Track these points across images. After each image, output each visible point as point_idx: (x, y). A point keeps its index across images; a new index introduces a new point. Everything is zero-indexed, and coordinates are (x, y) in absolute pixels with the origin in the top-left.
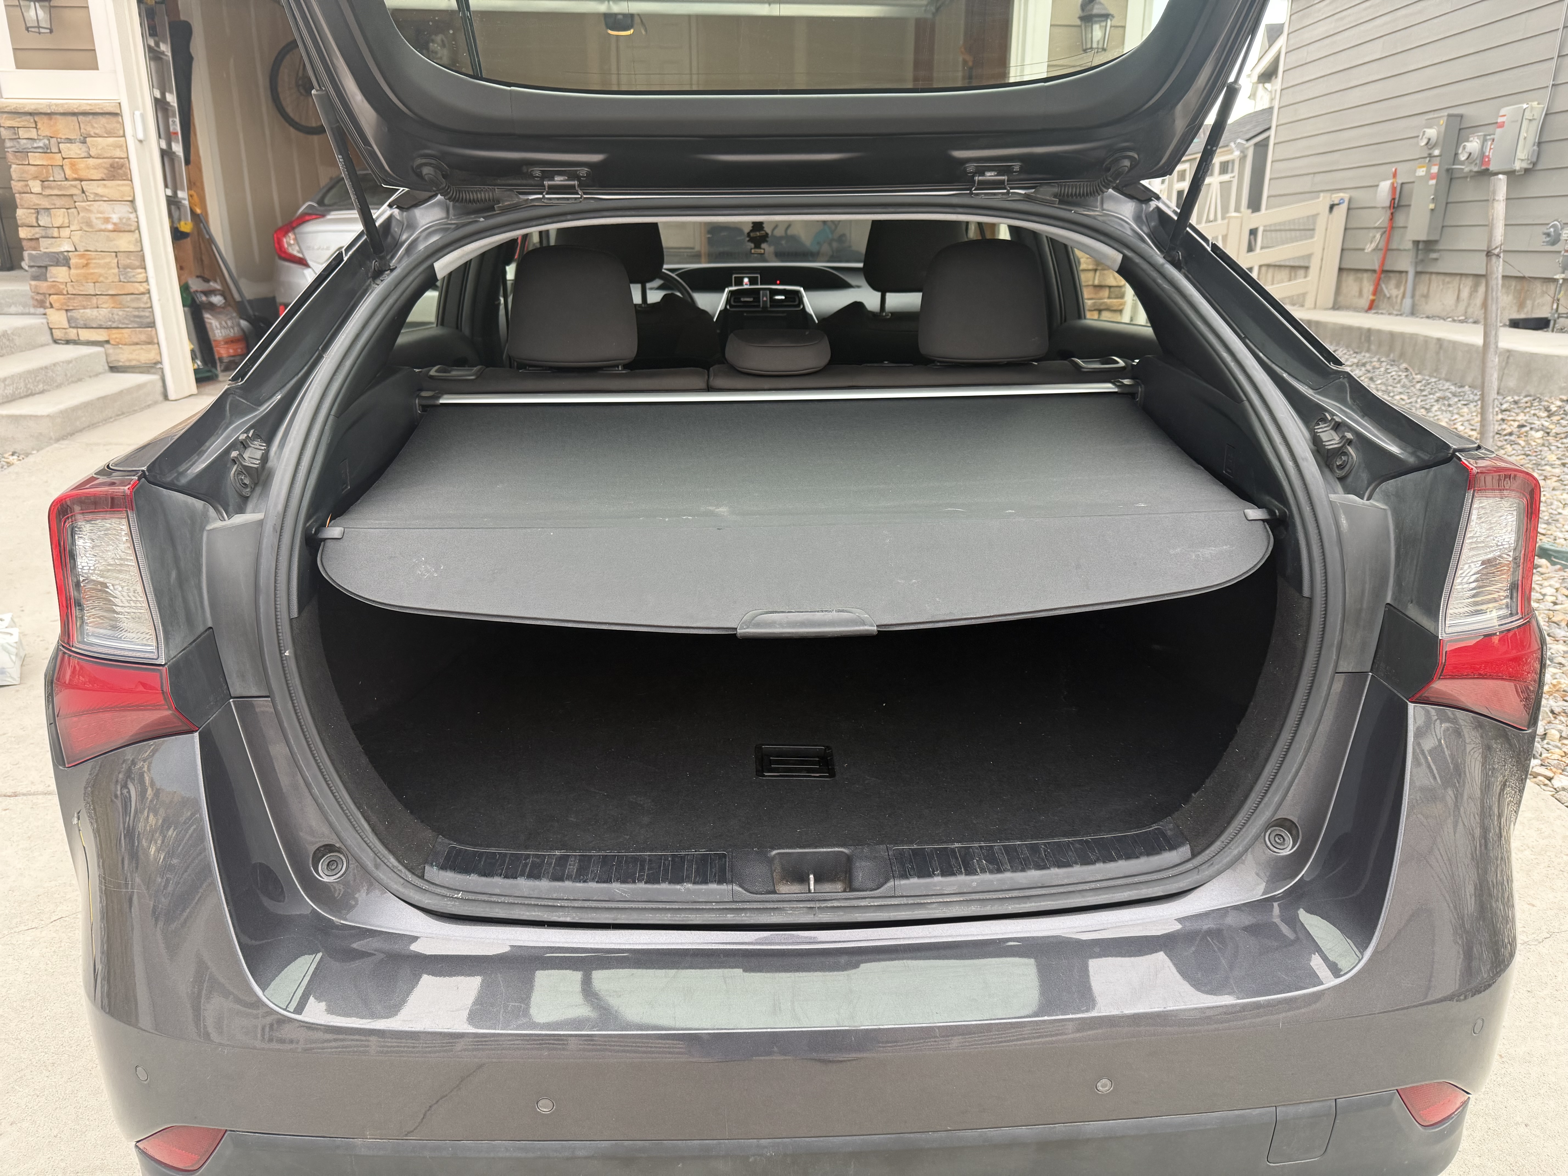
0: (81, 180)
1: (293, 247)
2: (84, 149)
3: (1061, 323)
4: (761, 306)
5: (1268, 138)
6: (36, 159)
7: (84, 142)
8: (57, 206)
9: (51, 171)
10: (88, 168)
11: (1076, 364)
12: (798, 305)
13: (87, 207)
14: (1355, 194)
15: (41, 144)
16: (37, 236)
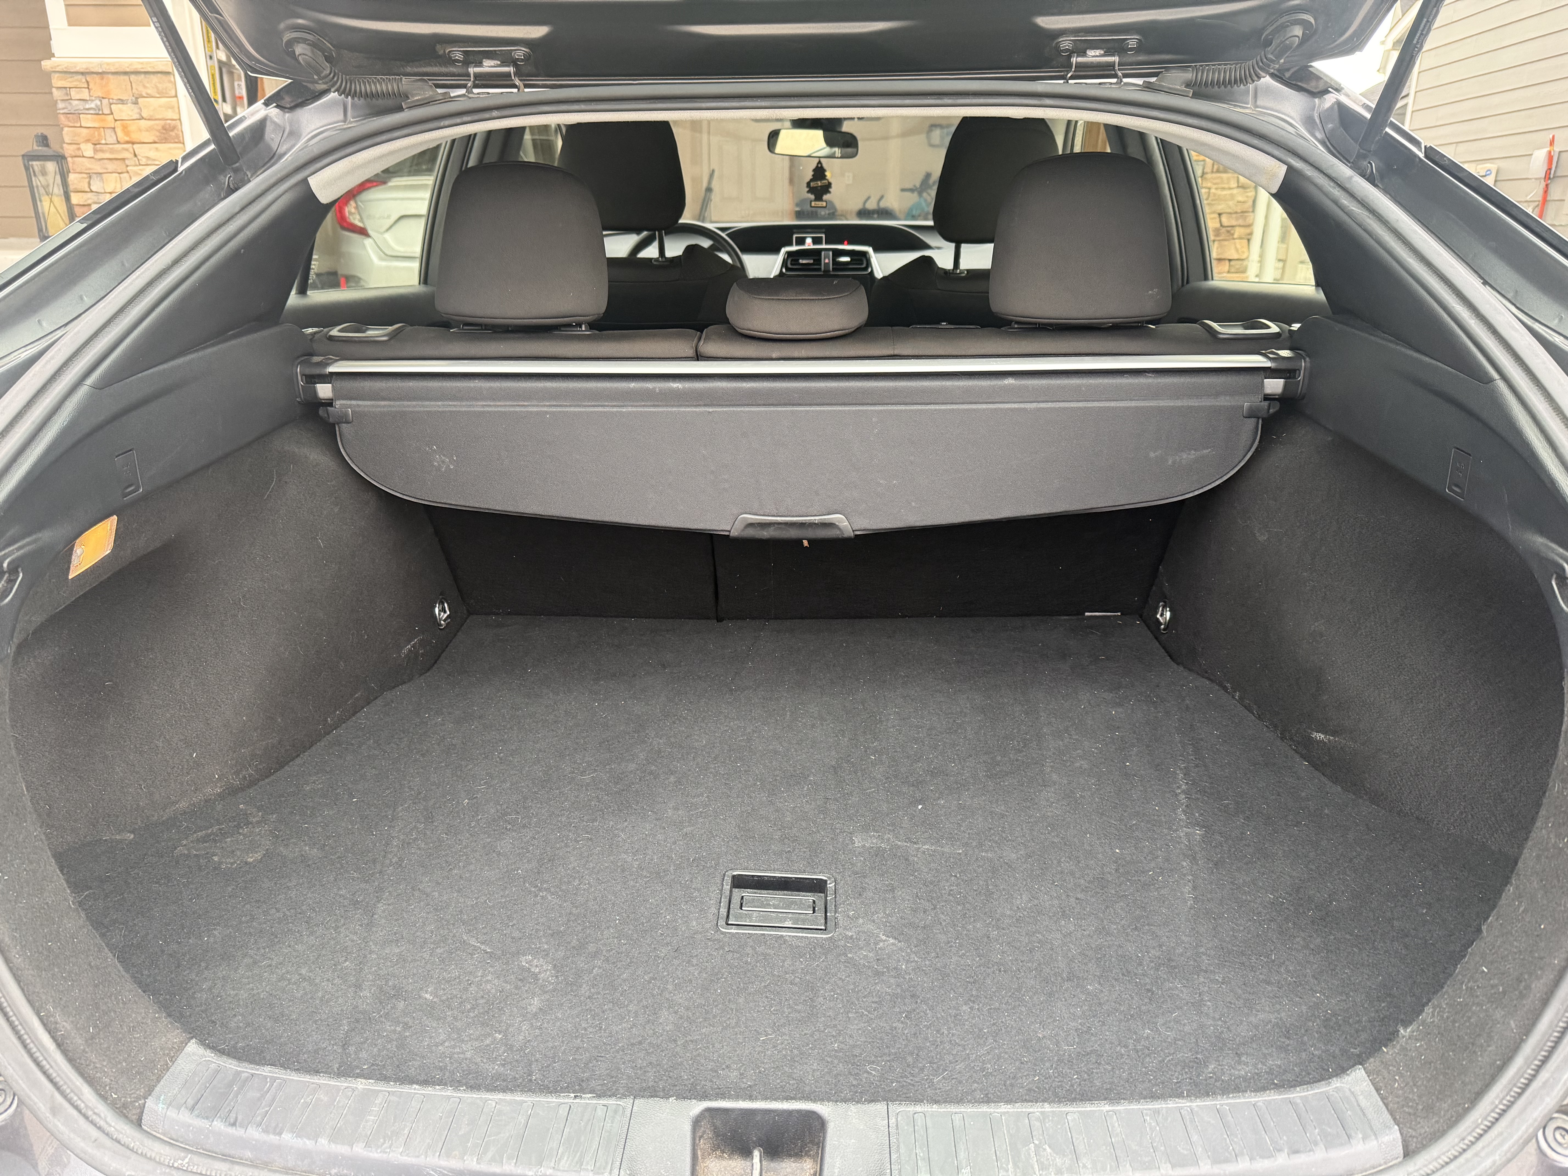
0: (133, 143)
1: (354, 216)
2: (137, 110)
3: (1183, 285)
4: (823, 268)
5: (1406, 105)
6: (87, 121)
7: (136, 103)
8: (109, 171)
9: (103, 134)
10: (140, 130)
11: (1210, 329)
12: (866, 269)
13: (140, 172)
14: (1502, 164)
15: (93, 105)
16: (89, 202)
